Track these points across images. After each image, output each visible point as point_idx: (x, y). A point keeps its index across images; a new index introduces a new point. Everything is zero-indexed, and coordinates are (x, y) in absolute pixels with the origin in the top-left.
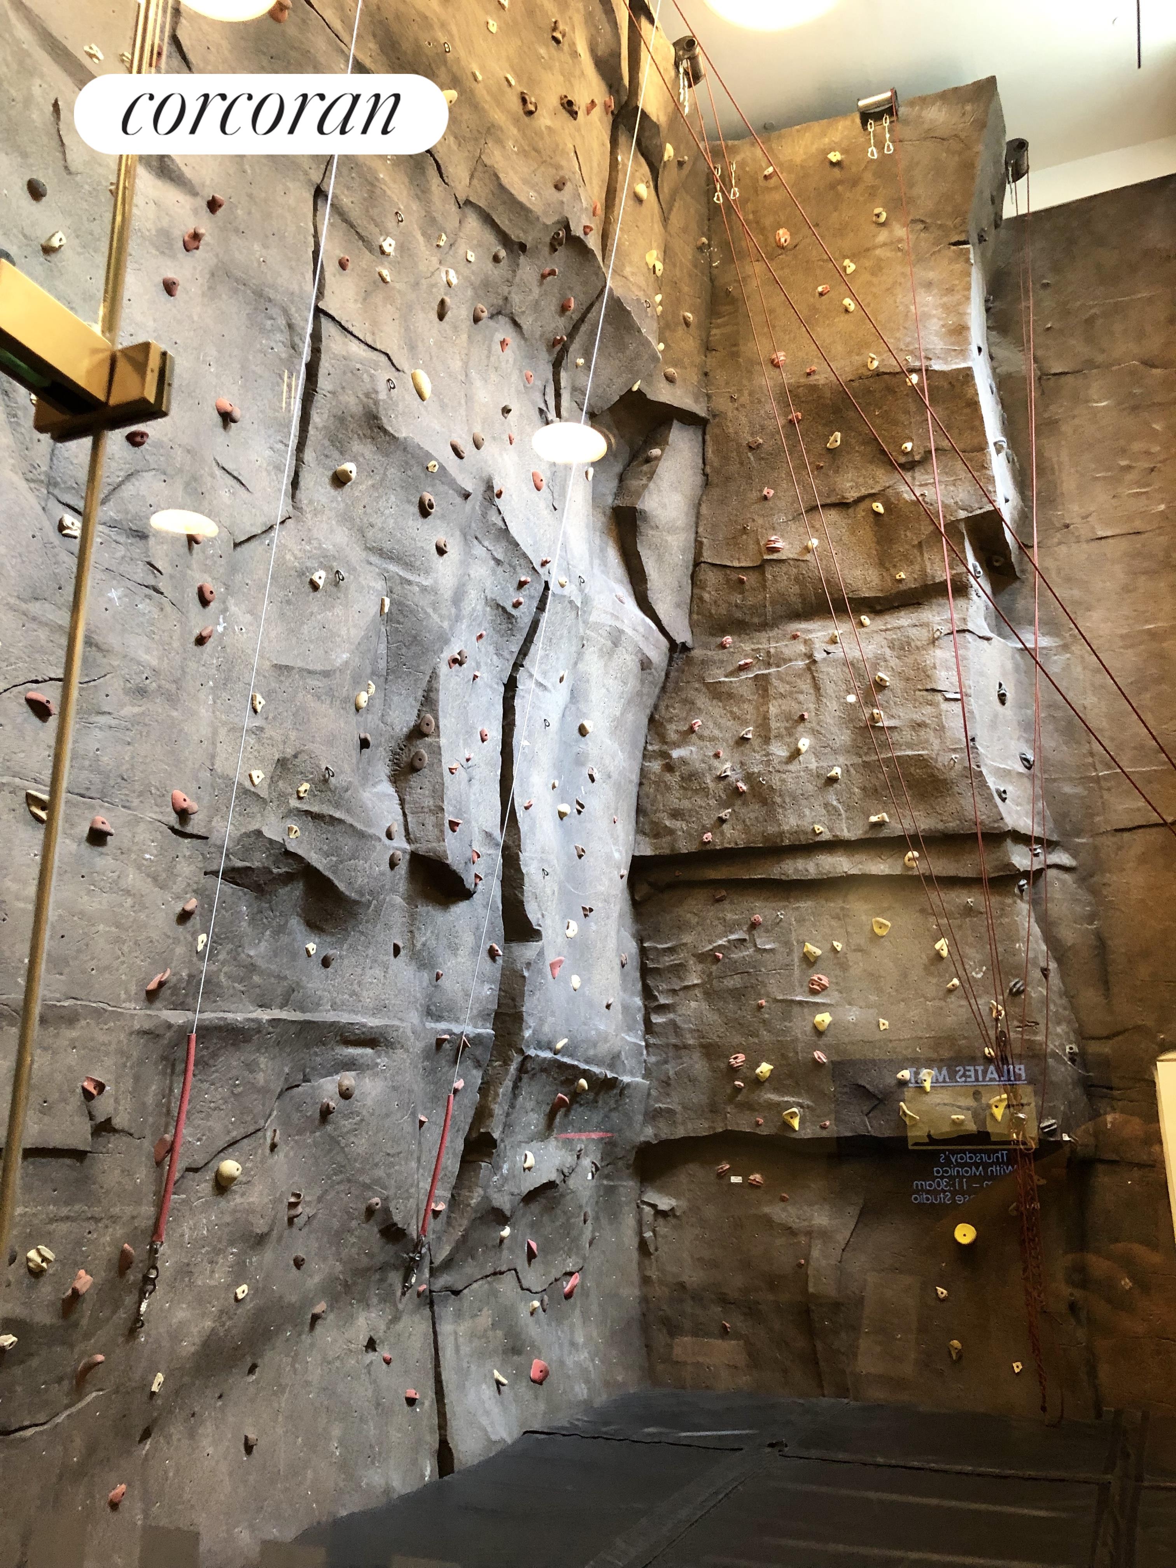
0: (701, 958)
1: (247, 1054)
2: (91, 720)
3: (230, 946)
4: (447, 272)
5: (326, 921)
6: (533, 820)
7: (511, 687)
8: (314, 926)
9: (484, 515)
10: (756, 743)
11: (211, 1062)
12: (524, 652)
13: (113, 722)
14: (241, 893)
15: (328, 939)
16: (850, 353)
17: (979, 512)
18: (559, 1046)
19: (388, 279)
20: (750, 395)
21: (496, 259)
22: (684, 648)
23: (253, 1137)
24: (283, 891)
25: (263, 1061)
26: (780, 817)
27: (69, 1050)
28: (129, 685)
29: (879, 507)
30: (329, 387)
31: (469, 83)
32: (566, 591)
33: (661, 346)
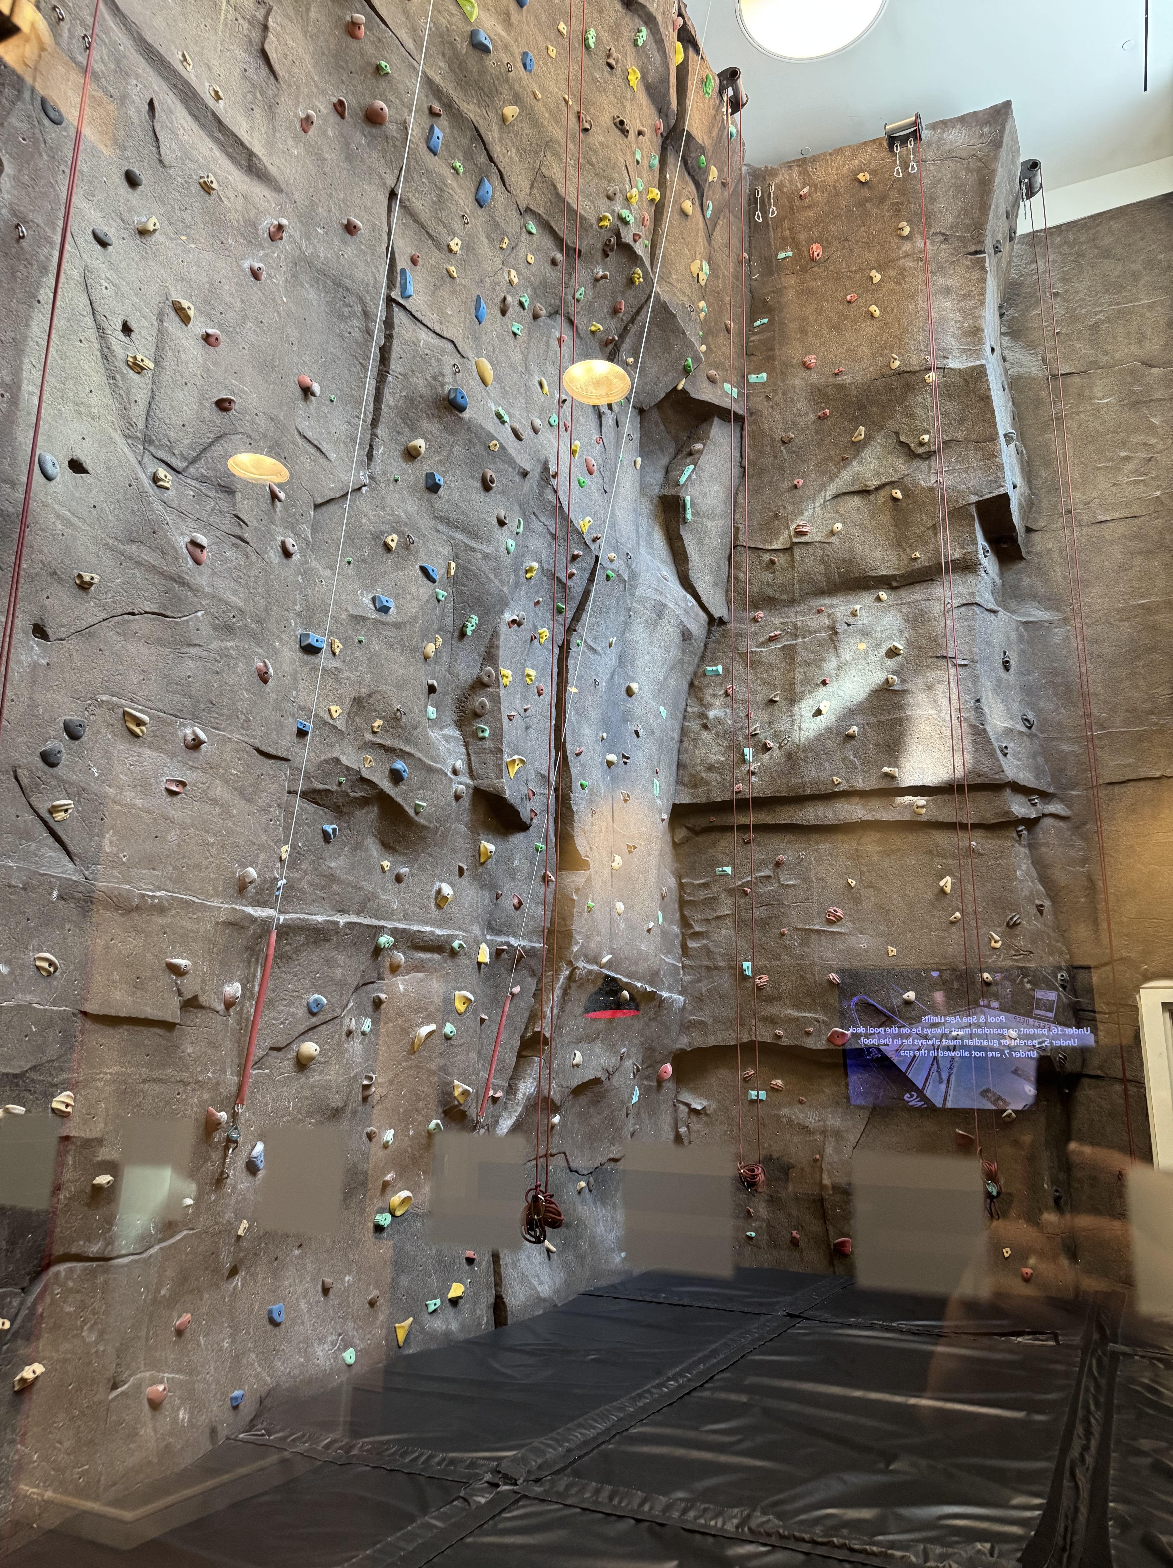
0: (731, 892)
1: (325, 951)
2: (183, 651)
3: (312, 858)
4: (509, 272)
5: (399, 842)
6: (583, 766)
7: (565, 649)
8: (387, 846)
9: (541, 494)
10: (783, 704)
11: (294, 956)
12: (577, 617)
13: (204, 654)
14: (321, 813)
15: (401, 859)
16: (874, 355)
17: (989, 496)
18: (605, 960)
19: (455, 275)
20: (783, 394)
21: (554, 263)
22: (721, 622)
23: (331, 1023)
24: (360, 814)
25: (341, 958)
26: (803, 770)
27: (161, 935)
28: (217, 622)
29: (898, 494)
30: (400, 369)
31: (530, 100)
32: (615, 566)
33: (704, 348)
